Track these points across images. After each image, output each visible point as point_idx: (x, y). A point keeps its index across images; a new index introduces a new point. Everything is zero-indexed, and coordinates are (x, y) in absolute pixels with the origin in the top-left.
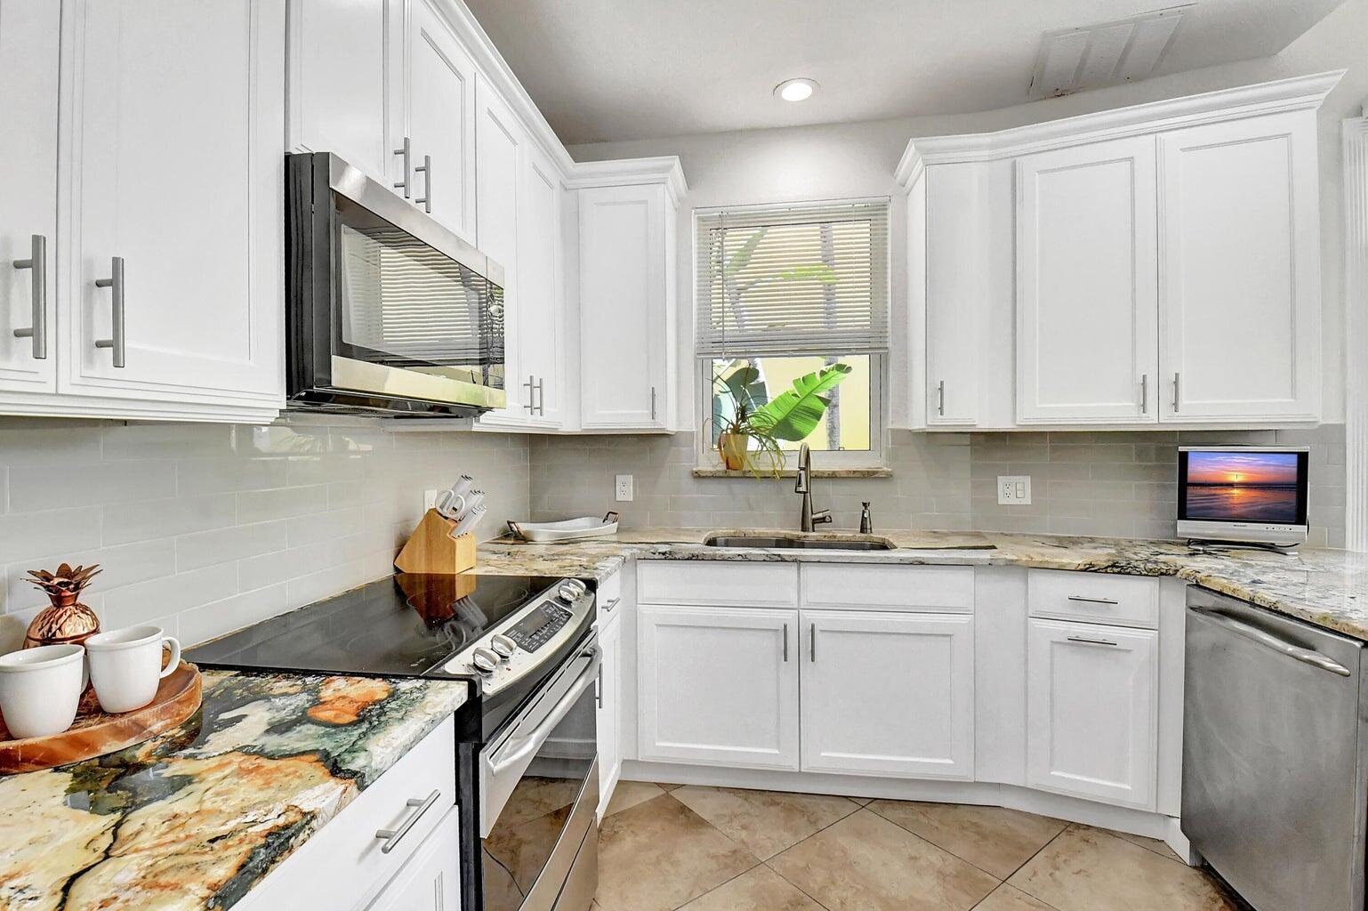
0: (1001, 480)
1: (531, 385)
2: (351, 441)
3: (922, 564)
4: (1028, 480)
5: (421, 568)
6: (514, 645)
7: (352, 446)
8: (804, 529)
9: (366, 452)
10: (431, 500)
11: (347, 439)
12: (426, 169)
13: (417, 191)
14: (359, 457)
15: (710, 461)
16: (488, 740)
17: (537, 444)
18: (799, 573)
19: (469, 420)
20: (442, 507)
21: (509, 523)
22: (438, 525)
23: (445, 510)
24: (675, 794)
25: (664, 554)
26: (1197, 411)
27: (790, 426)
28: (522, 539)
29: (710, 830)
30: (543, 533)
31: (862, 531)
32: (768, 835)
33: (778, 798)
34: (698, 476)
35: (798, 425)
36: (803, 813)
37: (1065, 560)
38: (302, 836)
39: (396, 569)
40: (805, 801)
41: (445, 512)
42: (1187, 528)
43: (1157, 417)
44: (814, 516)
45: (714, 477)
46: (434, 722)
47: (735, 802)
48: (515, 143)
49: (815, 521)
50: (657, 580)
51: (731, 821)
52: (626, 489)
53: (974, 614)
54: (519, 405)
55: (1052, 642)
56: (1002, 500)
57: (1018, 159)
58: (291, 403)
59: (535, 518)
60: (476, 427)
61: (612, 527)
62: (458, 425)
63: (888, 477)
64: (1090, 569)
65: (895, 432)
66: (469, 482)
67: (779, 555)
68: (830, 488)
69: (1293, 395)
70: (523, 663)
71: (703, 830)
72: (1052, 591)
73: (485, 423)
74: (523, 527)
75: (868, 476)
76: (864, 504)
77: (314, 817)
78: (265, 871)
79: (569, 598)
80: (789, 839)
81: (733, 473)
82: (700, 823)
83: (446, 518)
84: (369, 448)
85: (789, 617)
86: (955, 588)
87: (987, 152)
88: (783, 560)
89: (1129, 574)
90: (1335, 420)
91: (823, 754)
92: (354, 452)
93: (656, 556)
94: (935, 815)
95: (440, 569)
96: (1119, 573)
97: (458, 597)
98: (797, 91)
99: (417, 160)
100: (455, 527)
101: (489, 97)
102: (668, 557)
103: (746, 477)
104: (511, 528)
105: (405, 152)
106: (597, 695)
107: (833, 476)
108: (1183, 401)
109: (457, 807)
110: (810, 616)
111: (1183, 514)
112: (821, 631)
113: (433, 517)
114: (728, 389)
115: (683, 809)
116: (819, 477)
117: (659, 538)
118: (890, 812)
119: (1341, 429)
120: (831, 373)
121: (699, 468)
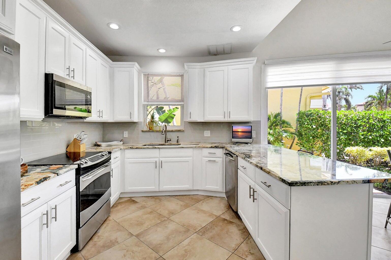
0: (205, 131)
1: (99, 112)
2: (56, 124)
3: (183, 148)
4: (209, 131)
5: (72, 151)
6: (89, 160)
7: (56, 125)
8: (165, 142)
9: (60, 126)
10: (75, 136)
11: (55, 123)
12: (73, 71)
13: (72, 75)
14: (58, 127)
15: (146, 129)
16: (81, 175)
17: (104, 125)
18: (159, 151)
19: (84, 119)
20: (77, 138)
21: (96, 142)
22: (76, 142)
23: (78, 138)
24: (132, 198)
25: (130, 148)
26: (234, 118)
27: (168, 120)
28: (99, 146)
29: (138, 203)
30: (104, 144)
31: (177, 143)
32: (151, 203)
33: (154, 197)
34: (143, 131)
35: (169, 120)
36: (158, 199)
37: (208, 146)
38: (48, 179)
39: (67, 151)
40: (160, 197)
41: (78, 139)
42: (234, 140)
43: (227, 119)
44: (167, 140)
45: (146, 131)
46: (71, 169)
47: (145, 198)
48: (96, 60)
49: (167, 141)
50: (129, 153)
51: (143, 201)
52: (126, 134)
53: (193, 157)
54: (96, 116)
55: (206, 161)
56: (205, 135)
57: (205, 69)
58: (45, 117)
59: (104, 141)
60: (85, 121)
61: (122, 143)
62: (81, 120)
63: (183, 131)
64: (211, 147)
65: (185, 122)
66: (84, 132)
67: (155, 147)
68: (171, 134)
69: (248, 115)
70: (90, 164)
71: (137, 203)
72: (206, 152)
73: (87, 120)
74: (99, 143)
75: (179, 131)
76: (178, 137)
77: (50, 177)
78: (43, 181)
79: (104, 154)
80: (154, 203)
81: (150, 131)
82: (137, 202)
83: (78, 140)
84: (61, 125)
85: (157, 159)
86: (189, 152)
87: (199, 67)
88: (156, 148)
89: (218, 148)
90: (259, 120)
91: (164, 187)
92: (57, 126)
93: (129, 148)
94: (185, 197)
95: (77, 151)
96: (216, 148)
97: (81, 157)
98: (162, 51)
99: (71, 69)
100: (80, 142)
101: (90, 52)
102: (131, 148)
103: (153, 131)
104: (96, 143)
105: (69, 68)
106: (111, 175)
107: (172, 131)
108: (231, 116)
109: (75, 186)
110: (161, 159)
111: (233, 138)
112: (164, 162)
113: (75, 140)
114: (156, 111)
115: (133, 201)
116: (169, 131)
117: (130, 145)
118: (176, 197)
119: (260, 121)
120: (175, 109)
121: (143, 130)
